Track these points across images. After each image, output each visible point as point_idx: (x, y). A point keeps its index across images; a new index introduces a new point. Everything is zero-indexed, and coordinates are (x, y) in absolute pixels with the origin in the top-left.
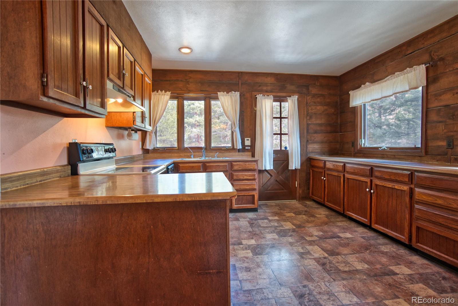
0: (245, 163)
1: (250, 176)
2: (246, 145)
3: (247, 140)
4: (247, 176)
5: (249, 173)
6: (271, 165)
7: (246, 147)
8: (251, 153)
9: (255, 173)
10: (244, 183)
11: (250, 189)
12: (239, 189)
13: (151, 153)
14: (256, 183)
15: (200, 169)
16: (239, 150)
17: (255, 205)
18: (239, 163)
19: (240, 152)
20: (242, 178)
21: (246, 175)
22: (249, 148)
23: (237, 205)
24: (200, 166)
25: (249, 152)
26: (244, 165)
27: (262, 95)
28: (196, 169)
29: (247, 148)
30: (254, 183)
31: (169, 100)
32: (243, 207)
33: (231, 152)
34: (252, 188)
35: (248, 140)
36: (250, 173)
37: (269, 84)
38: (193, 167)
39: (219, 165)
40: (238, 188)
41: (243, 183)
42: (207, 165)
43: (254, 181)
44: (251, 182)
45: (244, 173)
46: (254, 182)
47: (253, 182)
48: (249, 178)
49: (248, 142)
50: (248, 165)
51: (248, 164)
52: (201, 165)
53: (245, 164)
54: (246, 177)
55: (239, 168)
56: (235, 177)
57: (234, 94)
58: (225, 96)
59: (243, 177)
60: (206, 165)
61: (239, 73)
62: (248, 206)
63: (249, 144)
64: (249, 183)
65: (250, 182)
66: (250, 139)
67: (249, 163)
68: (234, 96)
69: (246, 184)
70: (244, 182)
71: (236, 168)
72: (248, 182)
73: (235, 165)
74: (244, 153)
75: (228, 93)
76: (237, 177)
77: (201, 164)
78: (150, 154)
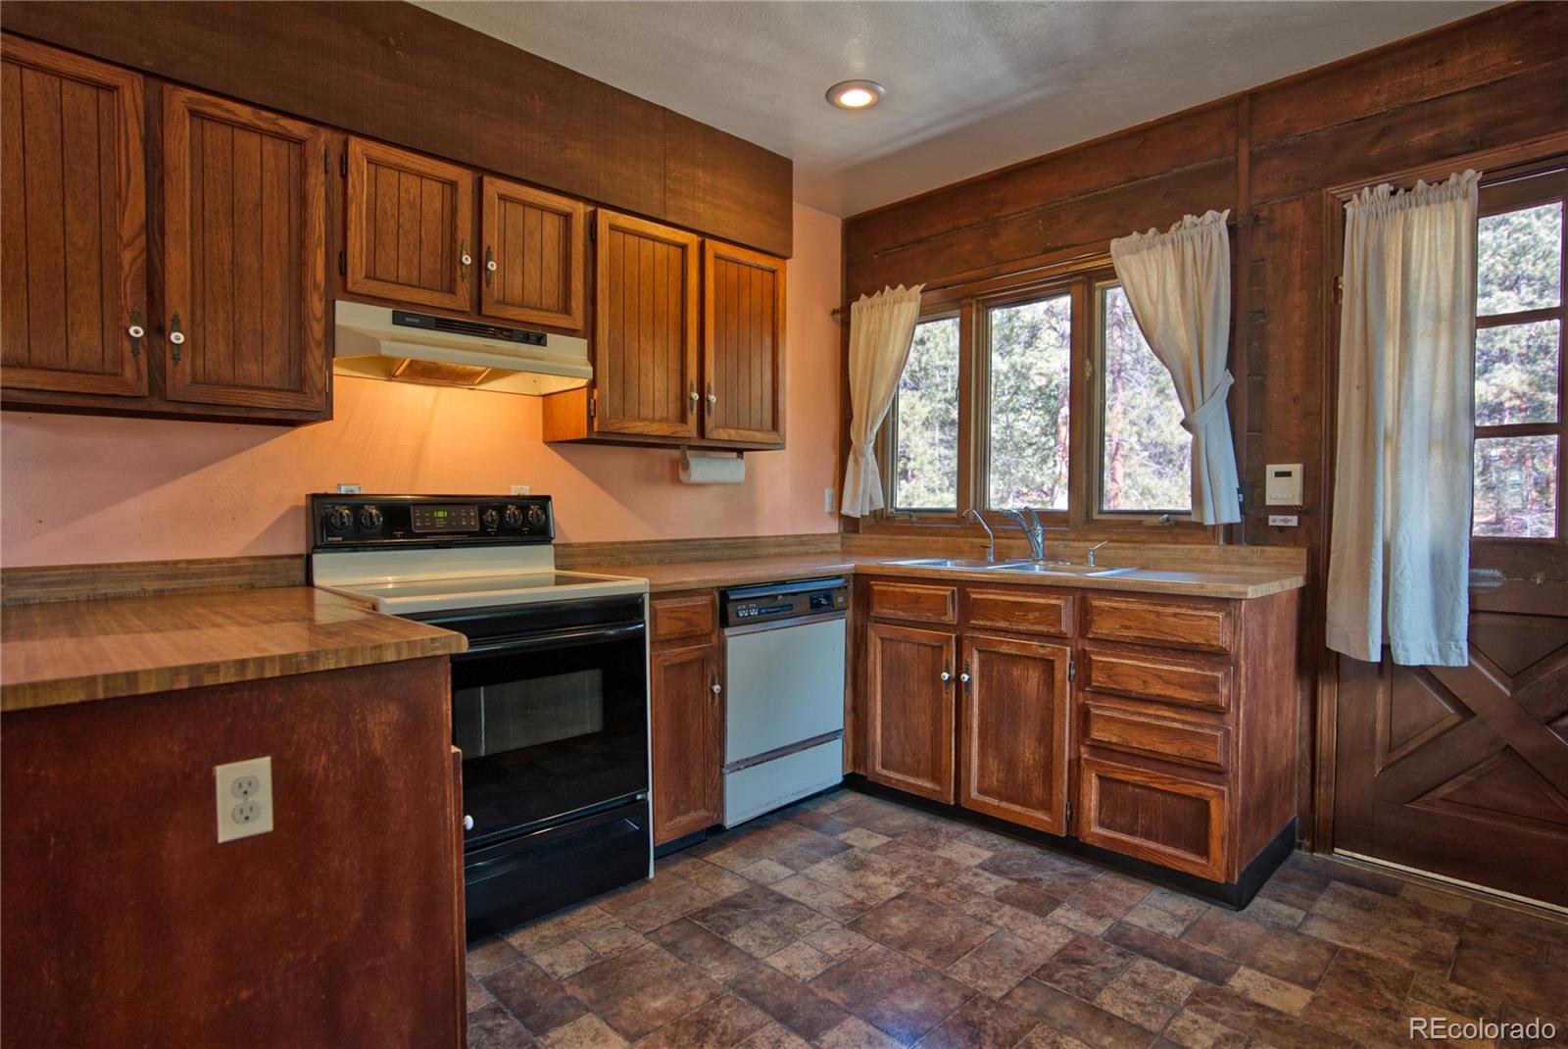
0: (1159, 609)
1: (1182, 686)
2: (1269, 502)
3: (1278, 474)
4: (1168, 682)
5: (1183, 669)
6: (1452, 637)
7: (1271, 517)
8: (1304, 551)
9: (1220, 675)
10: (1149, 715)
11: (1185, 761)
12: (1115, 744)
13: (864, 533)
14: (1219, 734)
15: (946, 614)
16: (1230, 533)
17: (1208, 860)
18: (1123, 605)
19: (1239, 543)
20: (1135, 686)
21: (1160, 677)
22: (1293, 521)
23: (1109, 827)
24: (945, 596)
25: (1296, 544)
26: (1152, 617)
27: (1384, 188)
28: (929, 610)
29: (1275, 520)
30: (1207, 731)
31: (919, 323)
32: (1136, 847)
33: (1182, 538)
34: (1194, 755)
35: (1288, 474)
36: (1185, 666)
37: (1462, 98)
38: (917, 598)
39: (1021, 603)
40: (1114, 740)
41: (1142, 719)
42: (973, 596)
43: (1211, 720)
44: (1193, 724)
45: (1151, 662)
46: (1211, 727)
47: (1201, 726)
48: (1177, 696)
49: (1284, 488)
50: (1172, 619)
51: (1175, 615)
52: (948, 593)
53: (1158, 614)
54: (1156, 689)
55: (1125, 633)
56: (1099, 679)
57: (1194, 231)
58: (1144, 253)
59: (1144, 682)
60: (969, 597)
61: (1233, 102)
62: (1164, 854)
63: (1296, 500)
64: (1176, 725)
65: (1189, 718)
66: (1296, 469)
67: (1183, 611)
68: (1192, 239)
69: (1159, 727)
70: (1149, 711)
71: (1104, 627)
72: (1174, 720)
73: (1102, 611)
74: (1259, 548)
75: (1163, 229)
76: (1109, 677)
77: (946, 591)
78: (862, 536)
